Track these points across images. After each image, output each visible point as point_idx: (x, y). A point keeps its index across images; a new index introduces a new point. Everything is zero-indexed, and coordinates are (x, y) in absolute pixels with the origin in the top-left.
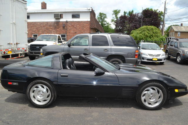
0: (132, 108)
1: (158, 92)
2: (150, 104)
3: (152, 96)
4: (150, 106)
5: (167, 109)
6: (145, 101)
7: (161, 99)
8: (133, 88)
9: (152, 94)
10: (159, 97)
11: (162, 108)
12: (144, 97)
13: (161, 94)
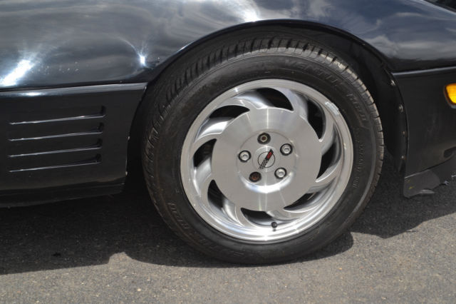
0: (120, 261)
1: (316, 119)
2: (256, 216)
3: (271, 153)
4: (262, 233)
5: (392, 242)
6: (215, 196)
7: (342, 172)
8: (103, 111)
9: (264, 138)
10: (328, 159)
11: (356, 236)
12: (206, 166)
13: (336, 134)
